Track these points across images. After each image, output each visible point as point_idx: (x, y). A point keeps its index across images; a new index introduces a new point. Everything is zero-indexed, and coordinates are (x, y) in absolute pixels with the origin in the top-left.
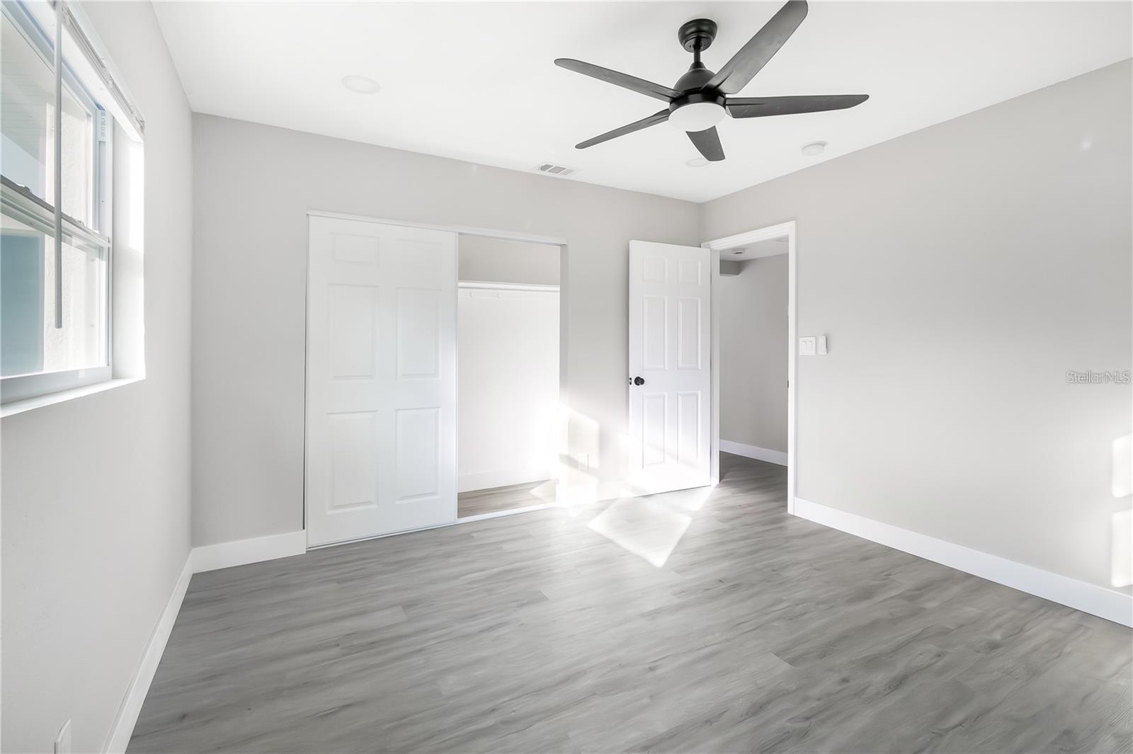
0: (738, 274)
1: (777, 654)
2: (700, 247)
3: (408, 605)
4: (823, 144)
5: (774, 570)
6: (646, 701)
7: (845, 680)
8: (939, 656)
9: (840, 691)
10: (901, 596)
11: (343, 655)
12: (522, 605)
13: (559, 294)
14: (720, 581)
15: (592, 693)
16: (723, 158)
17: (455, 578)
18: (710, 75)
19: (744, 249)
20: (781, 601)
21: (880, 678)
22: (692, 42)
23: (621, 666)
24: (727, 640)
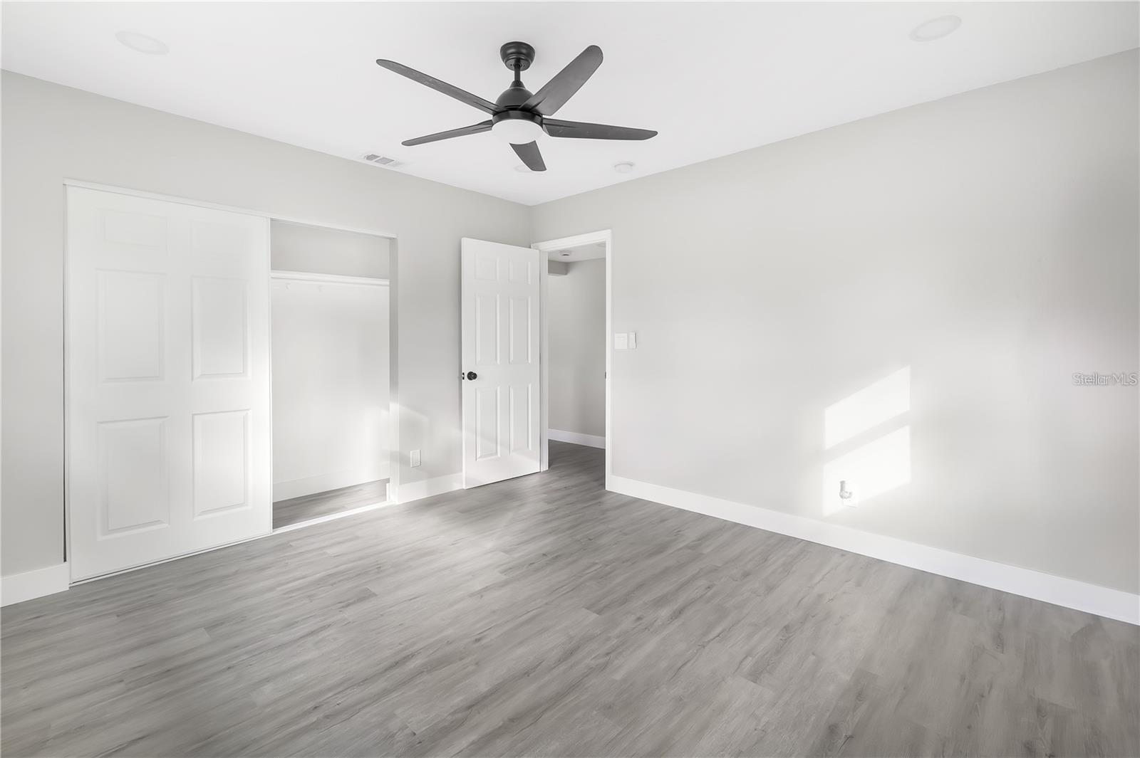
0: (566, 274)
1: (588, 608)
2: (530, 248)
3: (211, 626)
4: (631, 165)
5: (590, 540)
6: (471, 668)
7: (639, 619)
8: (709, 588)
9: (634, 628)
10: (687, 547)
11: (129, 690)
12: (348, 605)
13: (388, 288)
14: (544, 555)
15: (420, 672)
16: (545, 169)
17: (271, 589)
18: (528, 95)
19: (570, 252)
20: (595, 564)
21: (665, 612)
22: (512, 62)
23: (449, 643)
24: (547, 604)
